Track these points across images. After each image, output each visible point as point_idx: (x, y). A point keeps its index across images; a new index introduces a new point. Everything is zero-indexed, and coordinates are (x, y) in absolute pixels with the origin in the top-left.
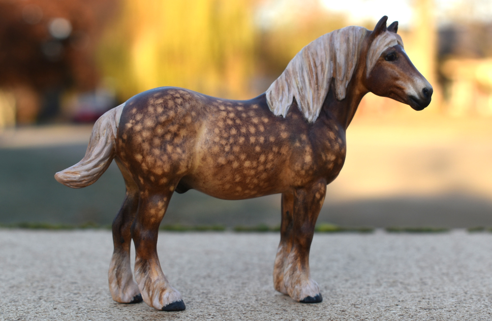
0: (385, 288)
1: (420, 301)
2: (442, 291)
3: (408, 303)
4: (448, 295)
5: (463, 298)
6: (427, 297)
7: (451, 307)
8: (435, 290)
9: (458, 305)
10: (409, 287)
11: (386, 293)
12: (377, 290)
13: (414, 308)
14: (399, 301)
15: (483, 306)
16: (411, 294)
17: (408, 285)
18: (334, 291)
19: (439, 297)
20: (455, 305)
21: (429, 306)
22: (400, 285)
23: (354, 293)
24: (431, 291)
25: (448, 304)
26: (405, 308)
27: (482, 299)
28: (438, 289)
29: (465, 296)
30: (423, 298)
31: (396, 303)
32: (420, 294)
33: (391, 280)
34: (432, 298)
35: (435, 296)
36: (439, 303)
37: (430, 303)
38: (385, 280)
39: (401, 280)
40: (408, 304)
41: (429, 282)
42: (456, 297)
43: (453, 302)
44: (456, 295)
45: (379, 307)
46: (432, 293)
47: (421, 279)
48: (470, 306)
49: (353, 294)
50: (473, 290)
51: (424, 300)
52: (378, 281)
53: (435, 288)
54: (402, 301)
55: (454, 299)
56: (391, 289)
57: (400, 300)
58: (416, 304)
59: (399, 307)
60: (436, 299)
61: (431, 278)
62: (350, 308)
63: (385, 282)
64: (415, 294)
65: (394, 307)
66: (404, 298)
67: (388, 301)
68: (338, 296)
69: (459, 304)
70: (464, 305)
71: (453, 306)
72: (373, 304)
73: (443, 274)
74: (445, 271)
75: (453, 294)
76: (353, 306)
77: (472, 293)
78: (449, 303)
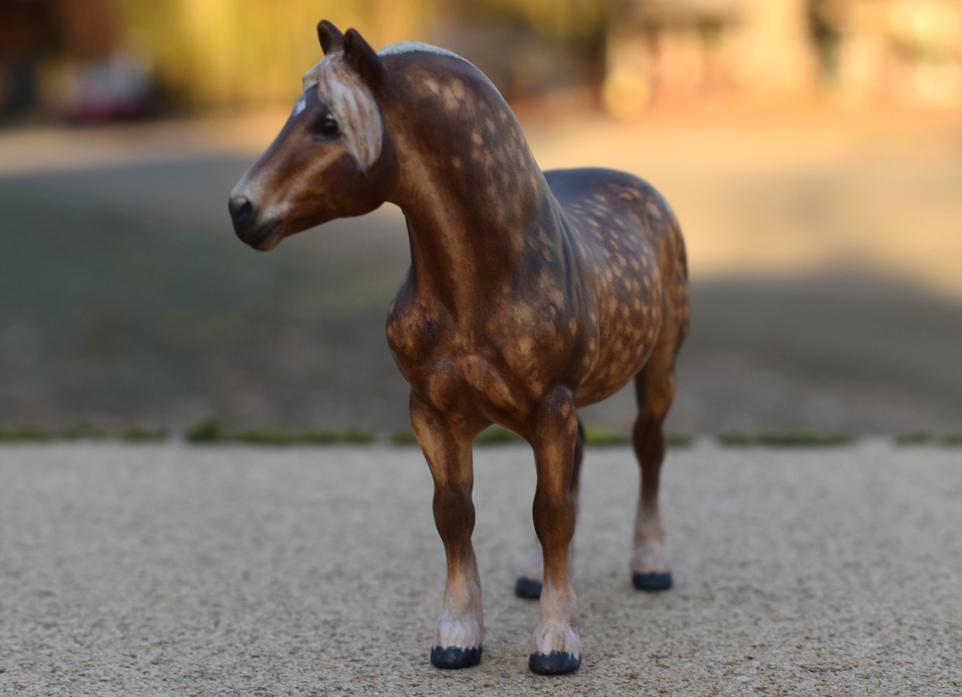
0: (722, 606)
1: (799, 647)
2: (847, 616)
3: (775, 651)
4: (861, 629)
5: (894, 637)
6: (816, 634)
7: (870, 665)
8: (831, 613)
9: (885, 658)
10: (774, 605)
11: (724, 624)
12: (706, 612)
13: (787, 666)
14: (755, 647)
15: (939, 660)
16: (780, 625)
17: (772, 597)
18: (610, 616)
19: (841, 635)
20: (878, 658)
21: (819, 660)
22: (754, 599)
23: (655, 622)
24: (824, 615)
25: (863, 655)
26: (769, 667)
27: (935, 641)
28: (837, 610)
29: (898, 632)
30: (807, 638)
31: (748, 651)
32: (799, 625)
33: (734, 585)
34: (826, 637)
35: (832, 631)
36: (842, 652)
37: (823, 651)
38: (722, 583)
39: (756, 585)
40: (775, 656)
41: (817, 587)
42: (878, 633)
43: (873, 650)
44: (879, 629)
45: (711, 664)
46: (826, 622)
47: (800, 581)
48: (911, 660)
49: (652, 626)
50: (915, 613)
51: (808, 645)
52: (706, 585)
53: (831, 607)
54: (762, 646)
55: (875, 639)
56: (736, 609)
57: (757, 643)
58: (791, 656)
59: (755, 663)
60: (836, 640)
61: (821, 577)
62: (647, 669)
63: (723, 589)
64: (788, 625)
65: (743, 665)
66: (765, 637)
67: (730, 645)
68: (620, 631)
69: (887, 654)
70: (898, 658)
71: (874, 662)
72: (697, 654)
73: (847, 565)
74: (850, 557)
75: (871, 624)
76: (654, 662)
77: (912, 622)
78: (866, 651)
